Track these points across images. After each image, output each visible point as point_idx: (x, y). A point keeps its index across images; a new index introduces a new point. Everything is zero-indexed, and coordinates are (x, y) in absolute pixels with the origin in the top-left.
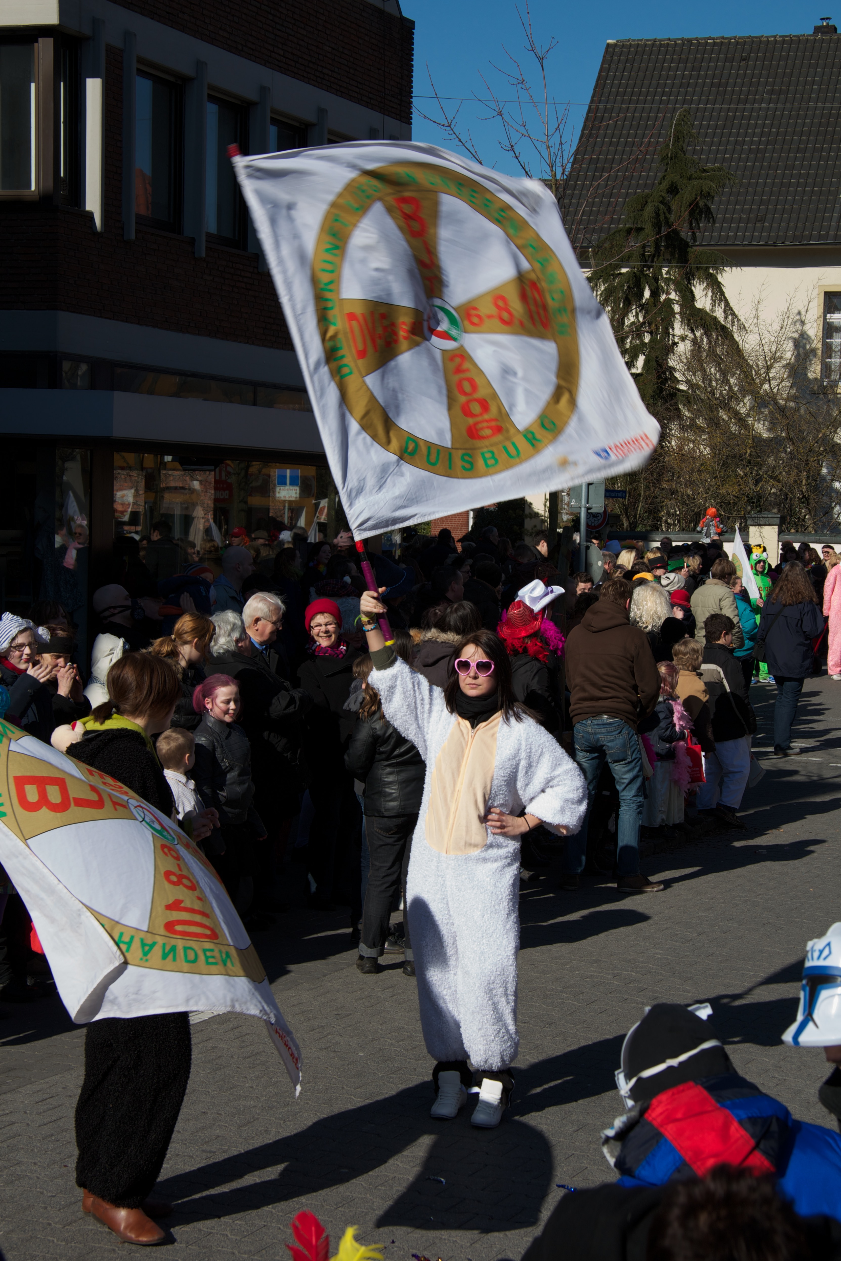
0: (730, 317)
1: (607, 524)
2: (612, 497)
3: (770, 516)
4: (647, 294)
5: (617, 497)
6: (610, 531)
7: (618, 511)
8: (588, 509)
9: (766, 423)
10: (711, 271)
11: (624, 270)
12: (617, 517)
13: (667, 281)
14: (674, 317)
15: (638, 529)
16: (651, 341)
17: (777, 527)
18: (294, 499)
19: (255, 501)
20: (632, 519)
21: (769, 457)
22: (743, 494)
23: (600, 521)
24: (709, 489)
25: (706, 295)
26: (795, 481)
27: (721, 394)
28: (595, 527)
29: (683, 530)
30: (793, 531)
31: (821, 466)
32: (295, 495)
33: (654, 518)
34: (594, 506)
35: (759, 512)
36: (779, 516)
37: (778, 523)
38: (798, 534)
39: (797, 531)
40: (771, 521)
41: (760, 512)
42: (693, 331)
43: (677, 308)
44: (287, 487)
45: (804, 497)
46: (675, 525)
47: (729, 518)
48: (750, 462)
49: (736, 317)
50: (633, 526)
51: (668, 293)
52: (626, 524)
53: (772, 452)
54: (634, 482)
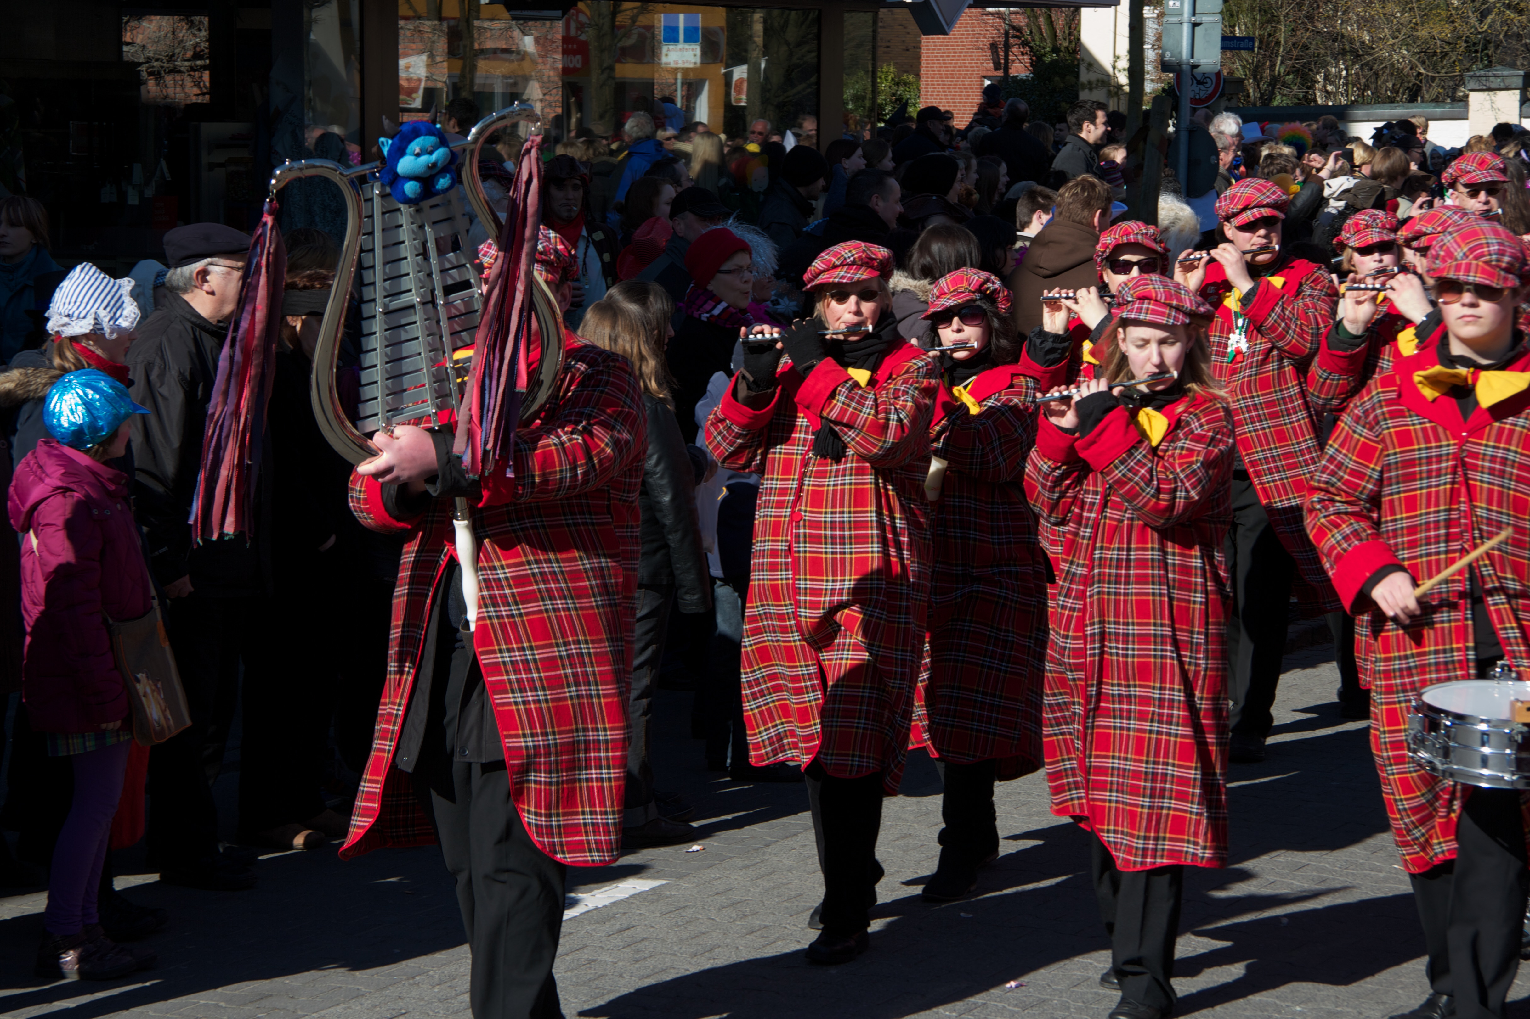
1: (1221, 96)
2: (1231, 49)
3: (1506, 73)
5: (1240, 49)
7: (1240, 74)
8: (1193, 67)
12: (1240, 82)
15: (1275, 103)
17: (1518, 92)
18: (691, 66)
19: (628, 71)
20: (1263, 86)
22: (1460, 38)
23: (1210, 91)
24: (1399, 31)
28: (1201, 101)
32: (693, 60)
33: (1303, 84)
34: (1202, 62)
35: (1486, 67)
36: (1522, 73)
37: (1521, 85)
40: (1508, 81)
41: (1490, 65)
44: (680, 46)
46: (1339, 94)
47: (1433, 79)
50: (1267, 98)
52: (1254, 95)
54: (1269, 22)
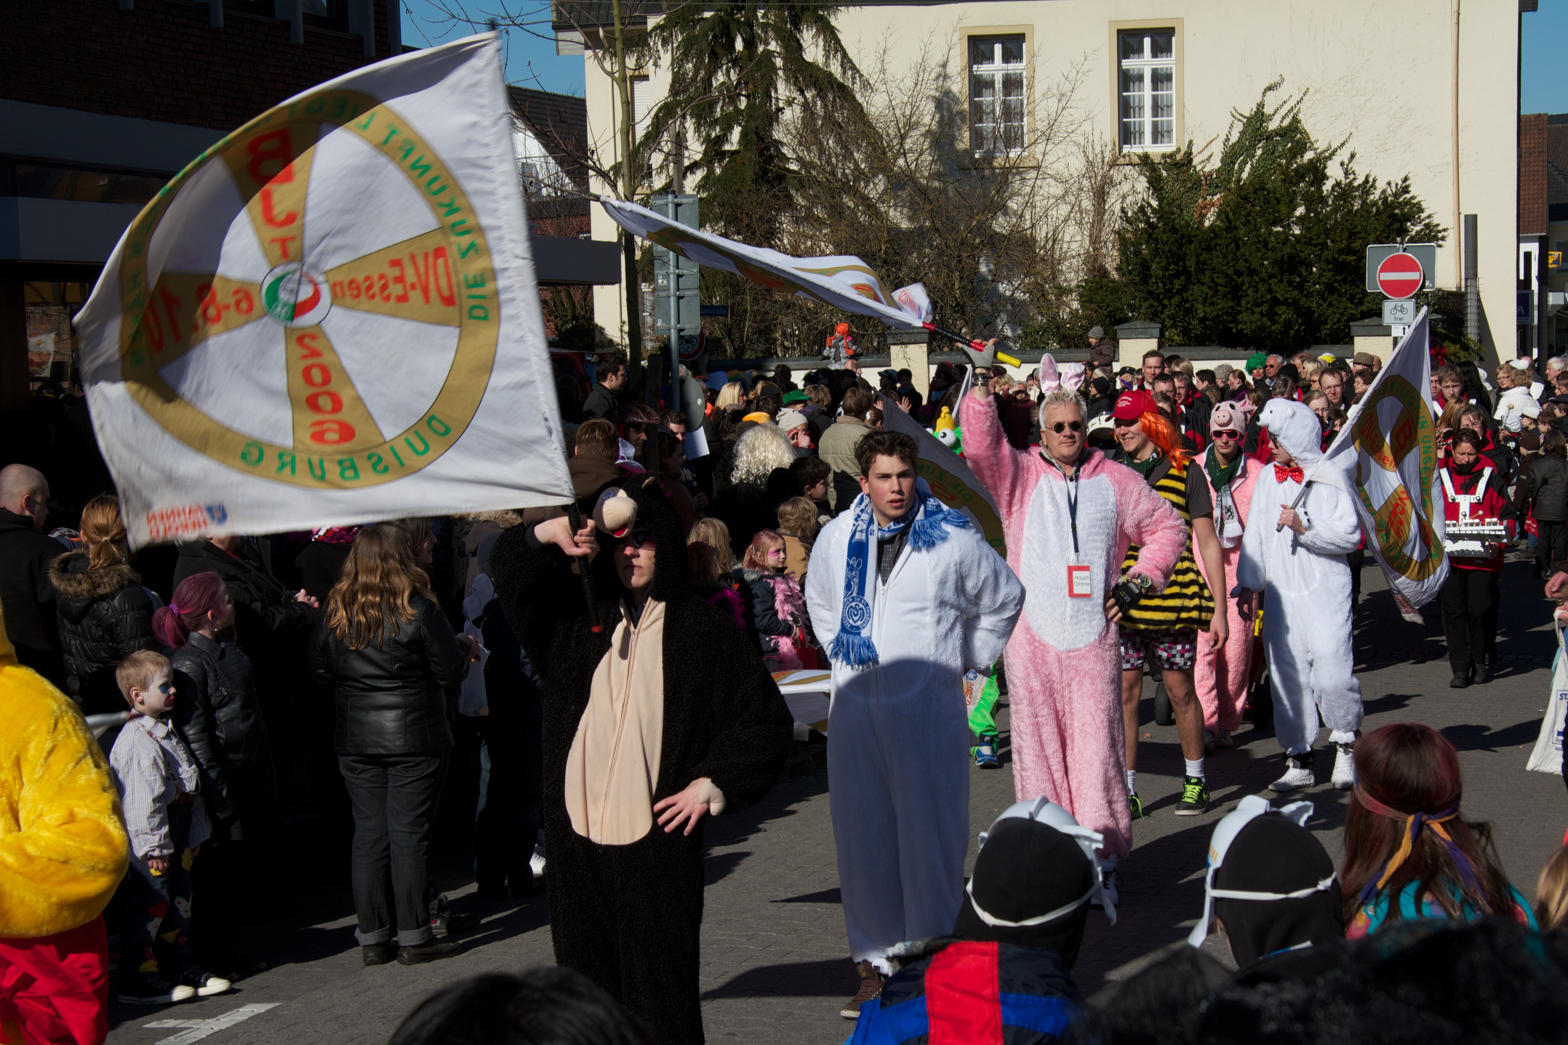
0: (850, 73)
1: (705, 351)
2: (710, 315)
3: (915, 331)
4: (739, 45)
5: (716, 315)
6: (708, 360)
7: (718, 334)
8: (680, 330)
9: (905, 210)
10: (821, 13)
11: (707, 15)
12: (718, 341)
13: (765, 27)
14: (777, 74)
15: (747, 357)
16: (747, 106)
17: (925, 345)
20: (737, 344)
21: (910, 254)
23: (697, 346)
25: (817, 46)
26: (945, 284)
27: (844, 173)
28: (689, 354)
29: (805, 354)
30: (946, 349)
31: (978, 263)
33: (767, 341)
34: (687, 326)
37: (927, 341)
38: (953, 353)
39: (952, 350)
40: (918, 337)
42: (802, 92)
43: (779, 62)
45: (958, 304)
46: (794, 349)
47: (863, 336)
48: (885, 262)
49: (858, 71)
50: (740, 352)
51: (767, 43)
52: (729, 350)
53: (913, 247)
54: (737, 294)
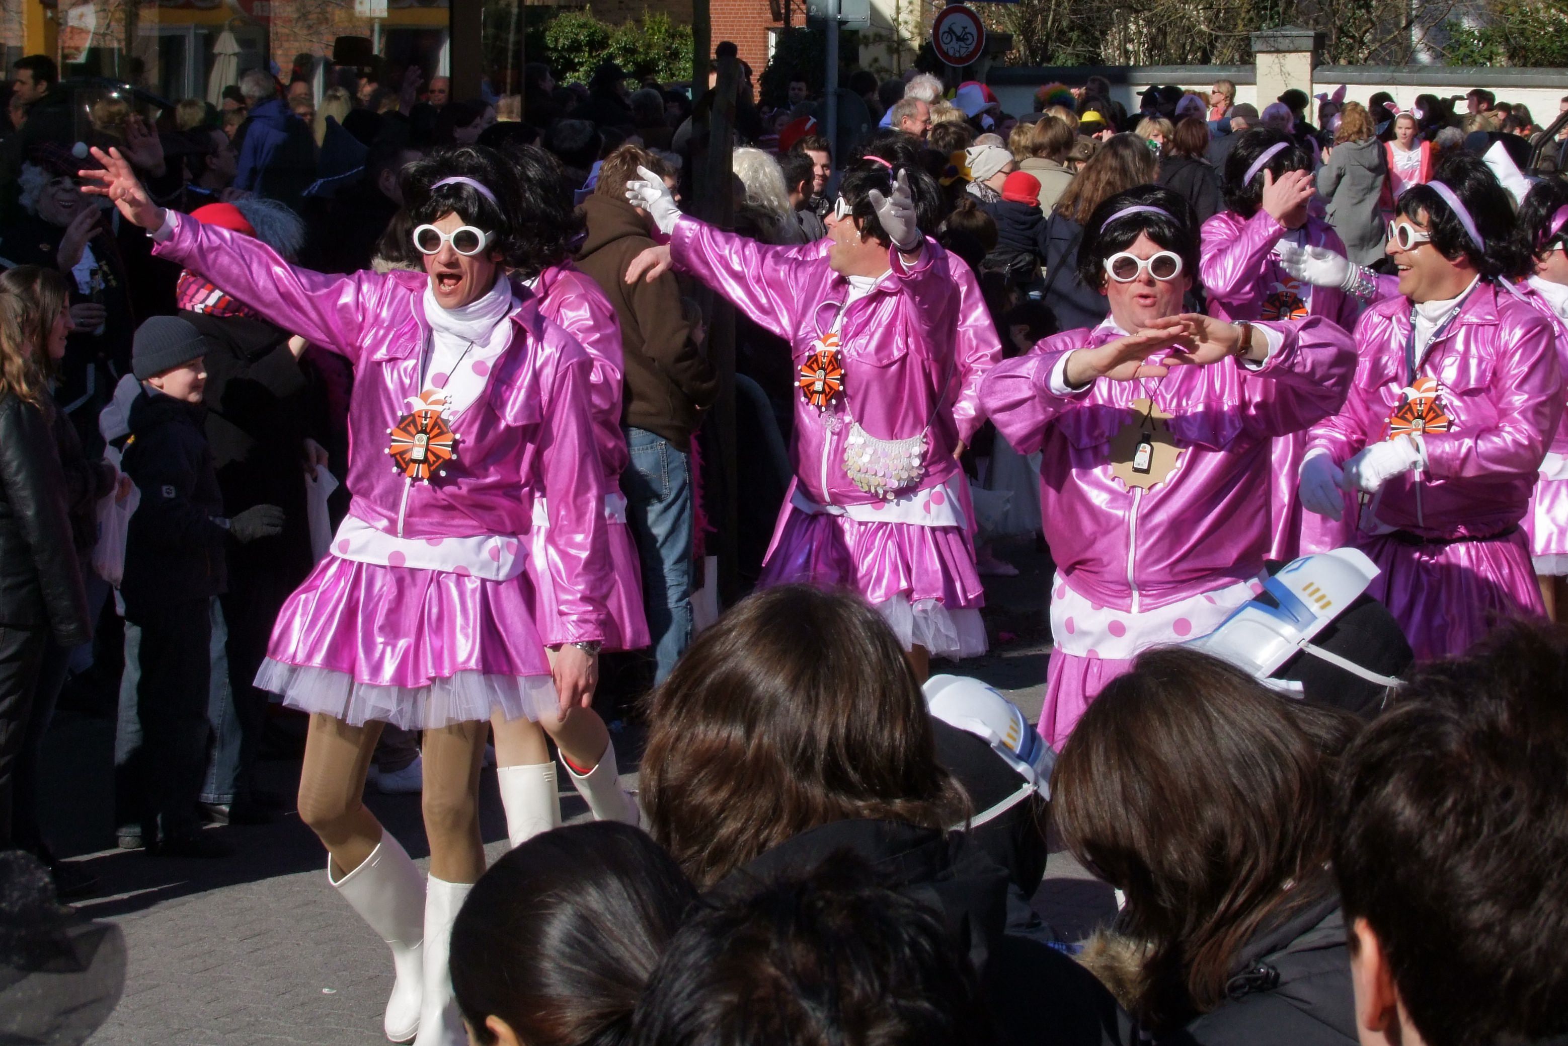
3: (1294, 33)
6: (992, 67)
17: (1308, 54)
23: (971, 48)
28: (961, 60)
30: (1342, 62)
35: (1276, 26)
36: (1312, 33)
37: (1311, 47)
38: (1351, 67)
39: (1350, 63)
40: (1298, 42)
41: (1279, 25)
52: (1024, 53)
